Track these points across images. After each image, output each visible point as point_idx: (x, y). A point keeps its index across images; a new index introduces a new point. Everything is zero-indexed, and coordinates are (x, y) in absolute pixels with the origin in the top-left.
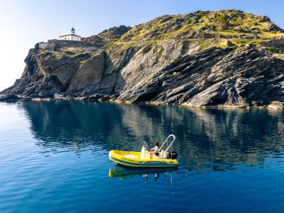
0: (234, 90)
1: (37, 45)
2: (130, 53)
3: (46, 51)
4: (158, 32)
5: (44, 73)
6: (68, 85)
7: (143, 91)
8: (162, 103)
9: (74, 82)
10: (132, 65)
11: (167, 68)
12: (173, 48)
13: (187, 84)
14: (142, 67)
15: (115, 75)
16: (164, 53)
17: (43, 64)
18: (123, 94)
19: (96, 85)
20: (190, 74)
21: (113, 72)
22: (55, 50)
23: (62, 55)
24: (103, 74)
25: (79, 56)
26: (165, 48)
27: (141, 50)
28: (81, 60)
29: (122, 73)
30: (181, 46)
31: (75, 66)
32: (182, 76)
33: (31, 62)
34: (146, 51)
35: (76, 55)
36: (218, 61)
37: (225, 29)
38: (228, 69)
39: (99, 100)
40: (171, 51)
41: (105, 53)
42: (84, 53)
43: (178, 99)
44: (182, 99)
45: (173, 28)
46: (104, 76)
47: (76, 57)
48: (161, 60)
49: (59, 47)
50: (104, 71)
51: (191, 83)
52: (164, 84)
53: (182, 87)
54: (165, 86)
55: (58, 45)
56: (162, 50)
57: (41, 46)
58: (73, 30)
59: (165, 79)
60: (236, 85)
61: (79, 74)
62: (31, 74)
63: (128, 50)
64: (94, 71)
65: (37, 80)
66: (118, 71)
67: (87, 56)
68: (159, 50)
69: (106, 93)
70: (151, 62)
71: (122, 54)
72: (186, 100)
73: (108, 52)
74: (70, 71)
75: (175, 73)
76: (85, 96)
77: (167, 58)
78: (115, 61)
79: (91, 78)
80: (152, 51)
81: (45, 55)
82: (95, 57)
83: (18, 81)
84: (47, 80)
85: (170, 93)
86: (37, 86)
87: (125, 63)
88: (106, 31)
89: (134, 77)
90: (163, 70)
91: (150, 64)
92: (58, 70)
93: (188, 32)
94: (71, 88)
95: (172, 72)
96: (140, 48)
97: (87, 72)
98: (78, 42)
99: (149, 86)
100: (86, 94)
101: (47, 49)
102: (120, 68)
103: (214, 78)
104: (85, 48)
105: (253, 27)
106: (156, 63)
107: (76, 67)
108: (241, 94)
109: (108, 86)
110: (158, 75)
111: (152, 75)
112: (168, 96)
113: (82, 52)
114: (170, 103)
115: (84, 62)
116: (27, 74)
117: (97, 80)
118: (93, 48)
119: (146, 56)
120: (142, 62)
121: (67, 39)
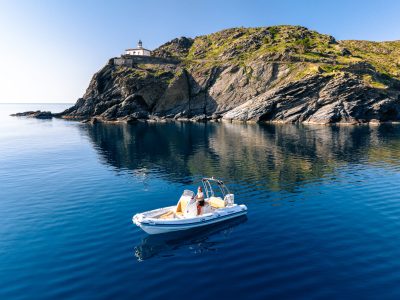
0: (344, 111)
1: (112, 61)
2: (216, 73)
3: (125, 68)
4: (238, 50)
5: (124, 93)
7: (262, 112)
9: (162, 102)
10: (220, 86)
12: (263, 70)
14: (232, 88)
15: (203, 95)
16: (254, 74)
21: (200, 92)
22: (134, 67)
23: (145, 73)
24: (189, 94)
26: (255, 69)
27: (227, 70)
28: (168, 79)
29: (210, 93)
30: (272, 67)
32: (296, 99)
33: (103, 80)
34: (235, 70)
35: (159, 73)
36: (323, 87)
37: (306, 52)
38: (333, 94)
40: (261, 73)
41: (185, 71)
42: (166, 71)
45: (253, 46)
46: (191, 96)
48: (251, 80)
49: (137, 64)
50: (190, 90)
51: (304, 105)
52: (278, 106)
53: (299, 108)
54: (280, 108)
55: (135, 61)
56: (252, 71)
57: (117, 62)
58: (140, 43)
59: (280, 101)
60: (346, 108)
61: (167, 94)
63: (213, 69)
64: (183, 91)
66: (205, 91)
67: (170, 74)
68: (249, 71)
70: (241, 82)
71: (206, 73)
72: (304, 119)
73: (189, 70)
74: (156, 90)
75: (288, 97)
77: (258, 79)
78: (201, 81)
79: (179, 98)
80: (240, 72)
81: (126, 74)
85: (287, 114)
87: (211, 83)
90: (277, 93)
91: (241, 85)
92: (144, 89)
93: (274, 55)
94: (158, 109)
96: (226, 67)
97: (176, 92)
101: (125, 65)
102: (207, 88)
103: (323, 101)
105: (328, 50)
106: (247, 83)
107: (163, 87)
108: (351, 114)
109: (198, 107)
110: (272, 98)
113: (163, 70)
115: (171, 81)
116: (93, 92)
117: (185, 101)
119: (234, 77)
120: (231, 82)
121: (136, 54)
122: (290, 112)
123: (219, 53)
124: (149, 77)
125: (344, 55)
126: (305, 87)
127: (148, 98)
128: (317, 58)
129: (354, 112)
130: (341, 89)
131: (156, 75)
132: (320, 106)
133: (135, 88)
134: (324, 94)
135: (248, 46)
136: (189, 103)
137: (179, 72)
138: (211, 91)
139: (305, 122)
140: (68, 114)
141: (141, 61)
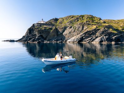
0: (104, 39)
1: (34, 25)
2: (65, 28)
4: (72, 22)
7: (79, 39)
9: (49, 37)
10: (66, 32)
11: (84, 33)
12: (79, 27)
14: (70, 33)
15: (61, 35)
19: (55, 38)
20: (91, 35)
21: (60, 34)
22: (40, 26)
27: (68, 27)
28: (50, 30)
29: (63, 34)
30: (82, 27)
31: (49, 32)
32: (89, 36)
33: (31, 30)
37: (92, 22)
38: (100, 34)
41: (56, 28)
42: (50, 28)
46: (58, 35)
48: (76, 30)
51: (92, 37)
52: (84, 38)
53: (90, 38)
56: (76, 28)
57: (35, 25)
59: (84, 36)
61: (50, 34)
66: (62, 34)
70: (73, 31)
71: (62, 28)
72: (92, 42)
73: (57, 27)
74: (47, 33)
78: (60, 31)
80: (73, 28)
87: (64, 31)
89: (68, 35)
92: (43, 33)
94: (47, 39)
95: (86, 35)
97: (53, 34)
101: (37, 26)
103: (97, 36)
105: (99, 22)
110: (82, 35)
116: (28, 34)
118: (52, 26)
119: (71, 29)
120: (70, 31)
121: (41, 23)
122: (87, 39)
123: (66, 23)
124: (45, 29)
125: (104, 23)
126: (92, 32)
127: (44, 36)
128: (95, 24)
129: (107, 39)
130: (103, 33)
131: (47, 29)
132: (97, 37)
133: (40, 33)
134: (98, 34)
135: (75, 20)
136: (57, 37)
137: (54, 28)
138: (64, 34)
139: (92, 43)
140: (20, 40)
141: (42, 25)
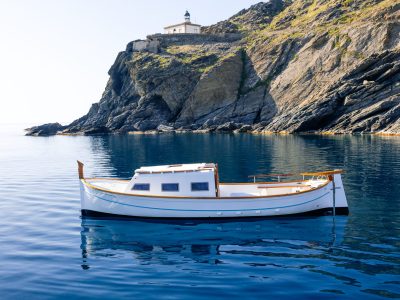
1: (130, 45)
2: (290, 49)
3: (145, 55)
5: (140, 92)
6: (179, 110)
7: (310, 113)
8: (342, 131)
9: (191, 104)
10: (293, 72)
11: (353, 74)
13: (387, 100)
14: (310, 74)
15: (261, 89)
16: (352, 48)
17: (140, 76)
18: (277, 121)
19: (226, 108)
20: (393, 83)
21: (258, 85)
22: (159, 52)
23: (170, 60)
24: (239, 90)
25: (199, 60)
26: (354, 38)
27: (309, 44)
28: (203, 67)
30: (385, 33)
31: (193, 78)
32: (378, 87)
34: (318, 45)
35: (194, 59)
39: (235, 132)
40: (365, 43)
41: (242, 53)
42: (207, 54)
43: (370, 124)
44: (377, 124)
46: (242, 92)
47: (194, 62)
48: (345, 59)
49: (166, 47)
50: (242, 84)
51: (393, 98)
52: (346, 101)
54: (350, 105)
57: (137, 46)
58: (187, 14)
59: (349, 92)
61: (198, 89)
62: (118, 93)
63: (284, 46)
64: (224, 85)
65: (126, 104)
66: (265, 84)
67: (212, 59)
68: (342, 42)
69: (245, 122)
70: (328, 64)
71: (273, 53)
73: (248, 50)
74: (183, 86)
75: (365, 82)
76: (209, 127)
77: (356, 55)
78: (260, 67)
79: (218, 96)
80: (329, 44)
81: (142, 62)
82: (225, 61)
83: (95, 107)
84: (146, 103)
86: (128, 114)
87: (279, 69)
88: (244, 11)
89: (296, 92)
90: (346, 78)
91: (326, 69)
92: (163, 85)
94: (184, 115)
95: (361, 81)
96: (308, 40)
97: (212, 86)
98: (197, 35)
99: (321, 105)
100: (211, 124)
101: (146, 50)
102: (271, 78)
104: (208, 46)
106: (338, 65)
109: (249, 109)
110: (337, 87)
111: (326, 88)
112: (353, 120)
113: (204, 52)
114: (355, 131)
115: (208, 69)
117: (229, 101)
118: (222, 45)
119: (318, 54)
120: (310, 65)
121: (177, 32)
123: (312, 18)
127: (170, 97)
137: (233, 51)
138: (274, 85)
139: (383, 132)
141: (175, 43)
